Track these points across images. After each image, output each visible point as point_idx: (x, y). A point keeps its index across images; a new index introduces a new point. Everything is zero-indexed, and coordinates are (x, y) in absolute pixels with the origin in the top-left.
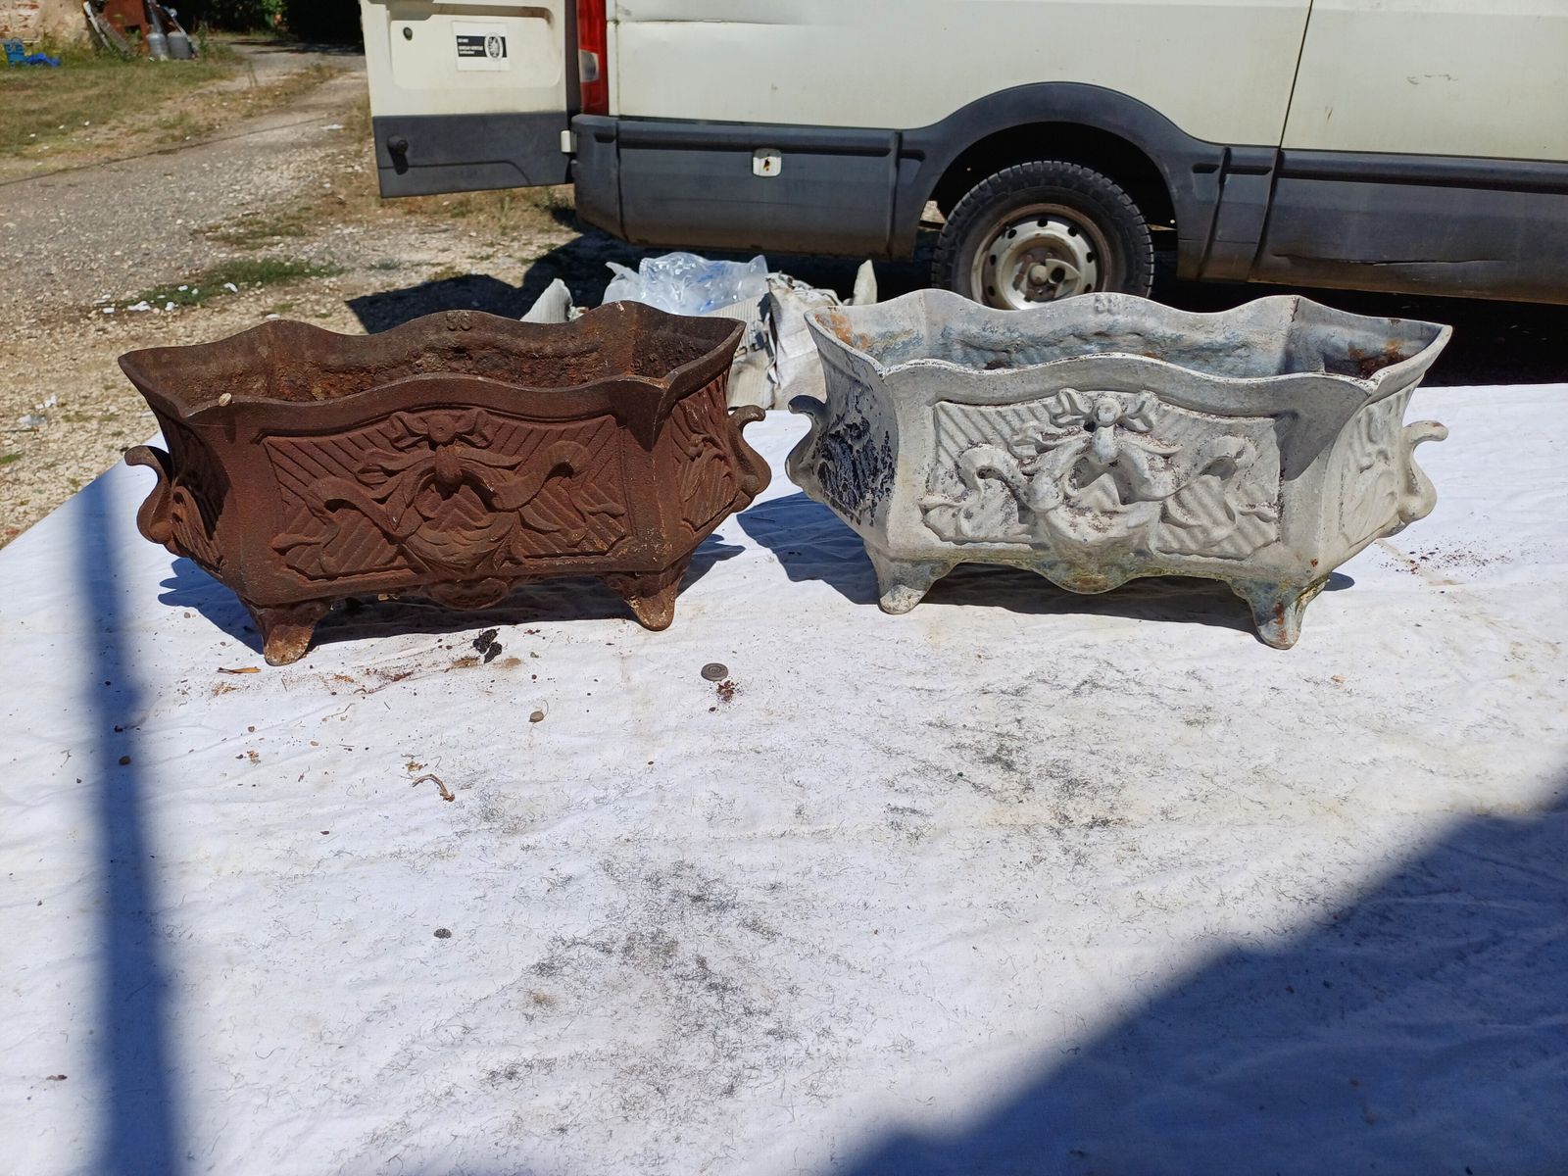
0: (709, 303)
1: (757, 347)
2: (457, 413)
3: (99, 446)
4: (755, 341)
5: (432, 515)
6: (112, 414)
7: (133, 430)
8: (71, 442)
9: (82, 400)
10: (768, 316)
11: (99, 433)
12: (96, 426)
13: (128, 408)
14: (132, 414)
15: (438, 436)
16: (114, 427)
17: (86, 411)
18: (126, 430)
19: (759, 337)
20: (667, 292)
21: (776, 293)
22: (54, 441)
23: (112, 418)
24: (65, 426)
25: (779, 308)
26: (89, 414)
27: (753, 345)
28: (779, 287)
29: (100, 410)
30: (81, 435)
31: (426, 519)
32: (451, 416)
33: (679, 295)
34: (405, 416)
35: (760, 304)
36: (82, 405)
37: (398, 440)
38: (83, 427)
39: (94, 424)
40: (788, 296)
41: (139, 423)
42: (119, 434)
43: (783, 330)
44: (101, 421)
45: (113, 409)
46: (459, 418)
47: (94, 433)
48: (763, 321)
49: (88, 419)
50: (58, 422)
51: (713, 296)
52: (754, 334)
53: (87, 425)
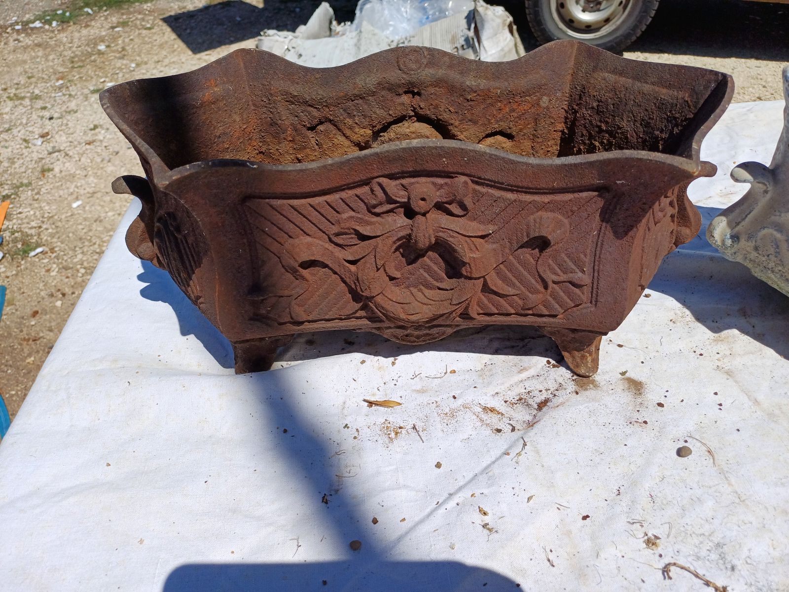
0: (428, 18)
1: (465, 47)
2: (440, 181)
3: (34, 116)
4: (463, 43)
5: (397, 274)
6: (37, 95)
7: (53, 106)
8: (16, 114)
9: (16, 86)
10: (473, 26)
11: (32, 108)
12: (29, 103)
13: (45, 91)
14: (49, 95)
15: (418, 205)
16: (39, 104)
17: (21, 93)
18: (49, 106)
19: (467, 40)
20: (398, 10)
21: (480, 9)
22: (6, 114)
23: (37, 97)
24: (10, 104)
25: (482, 21)
26: (23, 95)
27: (463, 46)
28: (482, 6)
29: (28, 92)
30: (21, 109)
31: (392, 279)
32: (434, 184)
33: (406, 12)
34: (384, 181)
35: (466, 17)
36: (17, 89)
37: (375, 206)
38: (21, 104)
39: (27, 102)
40: (487, 11)
41: (55, 101)
42: (44, 108)
43: (484, 36)
44: (31, 99)
45: (37, 92)
46: (441, 186)
47: (29, 107)
48: (469, 29)
49: (23, 98)
50: (5, 101)
51: (431, 13)
52: (463, 39)
53: (23, 102)
